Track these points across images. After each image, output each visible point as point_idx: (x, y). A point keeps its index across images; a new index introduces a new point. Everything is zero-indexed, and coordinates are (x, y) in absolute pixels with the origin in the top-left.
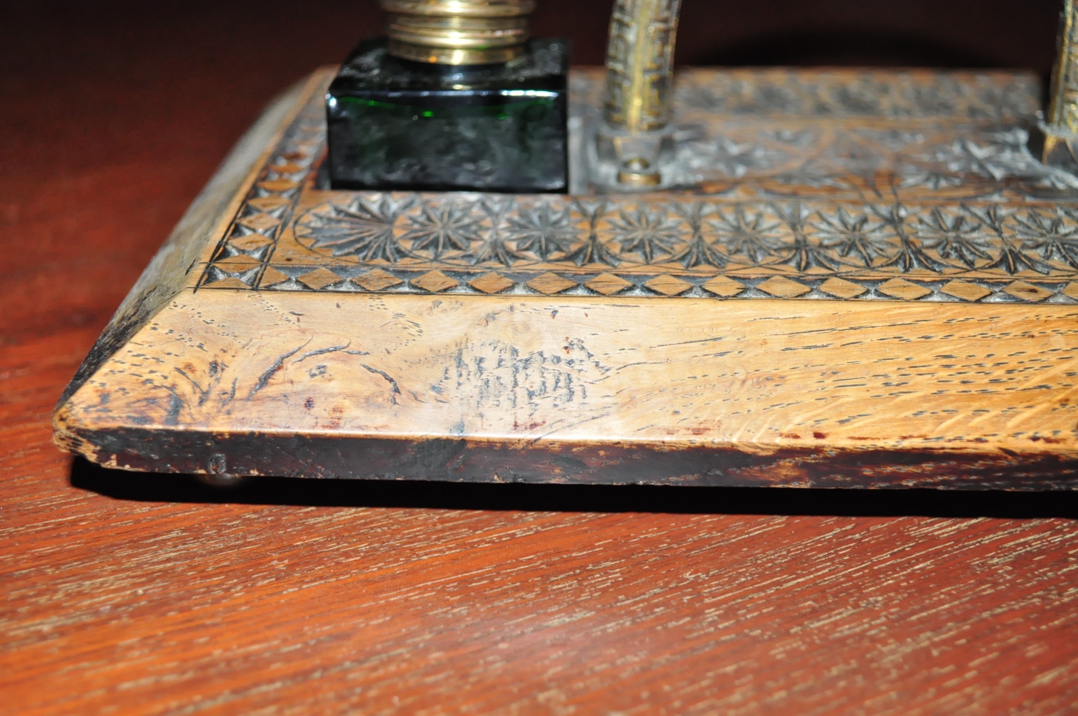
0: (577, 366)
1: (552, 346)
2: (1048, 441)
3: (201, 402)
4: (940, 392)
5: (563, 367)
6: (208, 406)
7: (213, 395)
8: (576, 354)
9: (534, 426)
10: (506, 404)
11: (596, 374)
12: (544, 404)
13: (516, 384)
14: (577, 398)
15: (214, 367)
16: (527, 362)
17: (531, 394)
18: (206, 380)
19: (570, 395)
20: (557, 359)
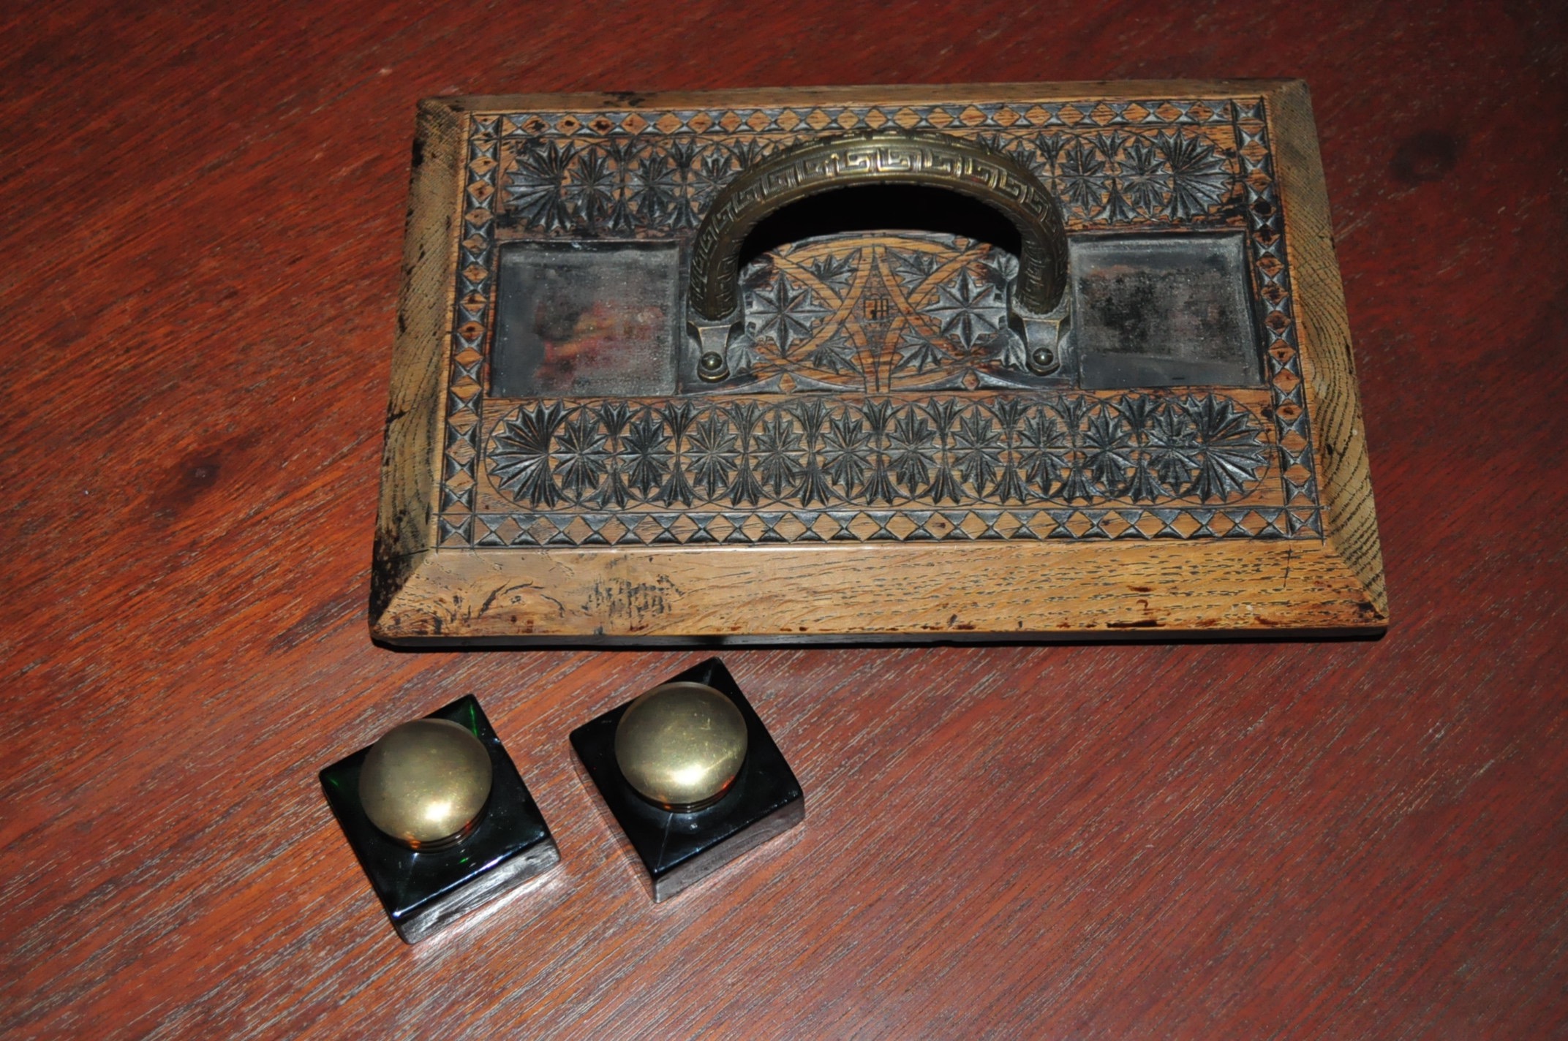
0: (665, 592)
1: (651, 580)
2: (932, 628)
3: (452, 620)
4: (874, 602)
5: (657, 592)
6: (456, 623)
7: (458, 616)
8: (665, 585)
9: (641, 628)
10: (626, 616)
11: (677, 597)
12: (647, 615)
13: (630, 604)
14: (666, 610)
15: (456, 599)
16: (636, 590)
17: (639, 609)
18: (453, 607)
19: (662, 609)
20: (653, 588)
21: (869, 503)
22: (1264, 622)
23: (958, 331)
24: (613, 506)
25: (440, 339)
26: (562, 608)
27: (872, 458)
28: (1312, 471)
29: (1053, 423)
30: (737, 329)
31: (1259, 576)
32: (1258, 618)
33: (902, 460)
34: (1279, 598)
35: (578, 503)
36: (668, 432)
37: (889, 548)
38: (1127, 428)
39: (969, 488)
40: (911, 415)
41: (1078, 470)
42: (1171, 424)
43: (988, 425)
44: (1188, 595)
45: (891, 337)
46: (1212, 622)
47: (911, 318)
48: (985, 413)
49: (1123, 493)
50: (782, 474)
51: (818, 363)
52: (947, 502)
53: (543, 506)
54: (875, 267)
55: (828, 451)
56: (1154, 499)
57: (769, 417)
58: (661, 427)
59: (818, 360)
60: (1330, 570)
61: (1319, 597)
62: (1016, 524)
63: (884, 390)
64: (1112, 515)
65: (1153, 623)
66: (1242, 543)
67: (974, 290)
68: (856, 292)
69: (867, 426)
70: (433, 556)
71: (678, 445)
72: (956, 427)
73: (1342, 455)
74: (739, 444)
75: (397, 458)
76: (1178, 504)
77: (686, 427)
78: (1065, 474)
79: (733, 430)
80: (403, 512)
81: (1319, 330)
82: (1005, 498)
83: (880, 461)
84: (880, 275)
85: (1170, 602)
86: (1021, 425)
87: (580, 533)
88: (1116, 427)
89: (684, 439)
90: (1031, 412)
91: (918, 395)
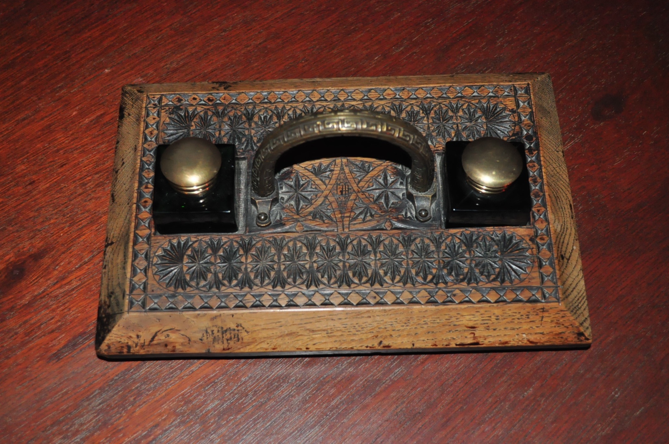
0: (240, 331)
1: (233, 326)
2: (370, 347)
3: (136, 346)
4: (342, 335)
5: (236, 332)
6: (138, 348)
7: (139, 344)
8: (240, 328)
9: (229, 349)
10: (221, 343)
11: (246, 334)
12: (232, 343)
13: (223, 337)
14: (241, 340)
15: (138, 336)
16: (226, 331)
17: (228, 340)
18: (136, 340)
19: (238, 340)
20: (234, 330)
21: (339, 287)
22: (531, 342)
23: (383, 201)
24: (214, 290)
25: (131, 207)
26: (189, 340)
27: (341, 264)
28: (554, 268)
29: (428, 246)
30: (275, 201)
31: (529, 320)
32: (528, 340)
33: (355, 265)
34: (538, 331)
35: (198, 289)
36: (241, 252)
37: (349, 309)
38: (464, 248)
39: (387, 279)
40: (360, 243)
41: (440, 269)
42: (486, 245)
43: (397, 246)
44: (494, 330)
45: (350, 204)
46: (506, 343)
47: (360, 194)
48: (395, 241)
49: (462, 280)
50: (297, 273)
51: (314, 217)
52: (377, 286)
53: (180, 290)
54: (342, 169)
55: (318, 261)
56: (477, 283)
57: (291, 244)
58: (238, 249)
59: (315, 215)
60: (563, 317)
61: (558, 330)
62: (410, 297)
63: (346, 230)
64: (457, 292)
65: (477, 343)
66: (520, 305)
67: (390, 179)
68: (333, 182)
69: (338, 249)
70: (126, 315)
71: (246, 259)
72: (381, 248)
73: (568, 259)
74: (276, 258)
75: (110, 265)
76: (489, 285)
77: (250, 249)
78: (434, 271)
79: (273, 251)
80: (112, 293)
81: (557, 198)
82: (405, 283)
83: (344, 266)
84: (345, 173)
85: (486, 333)
86: (413, 247)
87: (198, 303)
88: (459, 247)
89: (249, 256)
90: (418, 241)
91: (363, 232)
